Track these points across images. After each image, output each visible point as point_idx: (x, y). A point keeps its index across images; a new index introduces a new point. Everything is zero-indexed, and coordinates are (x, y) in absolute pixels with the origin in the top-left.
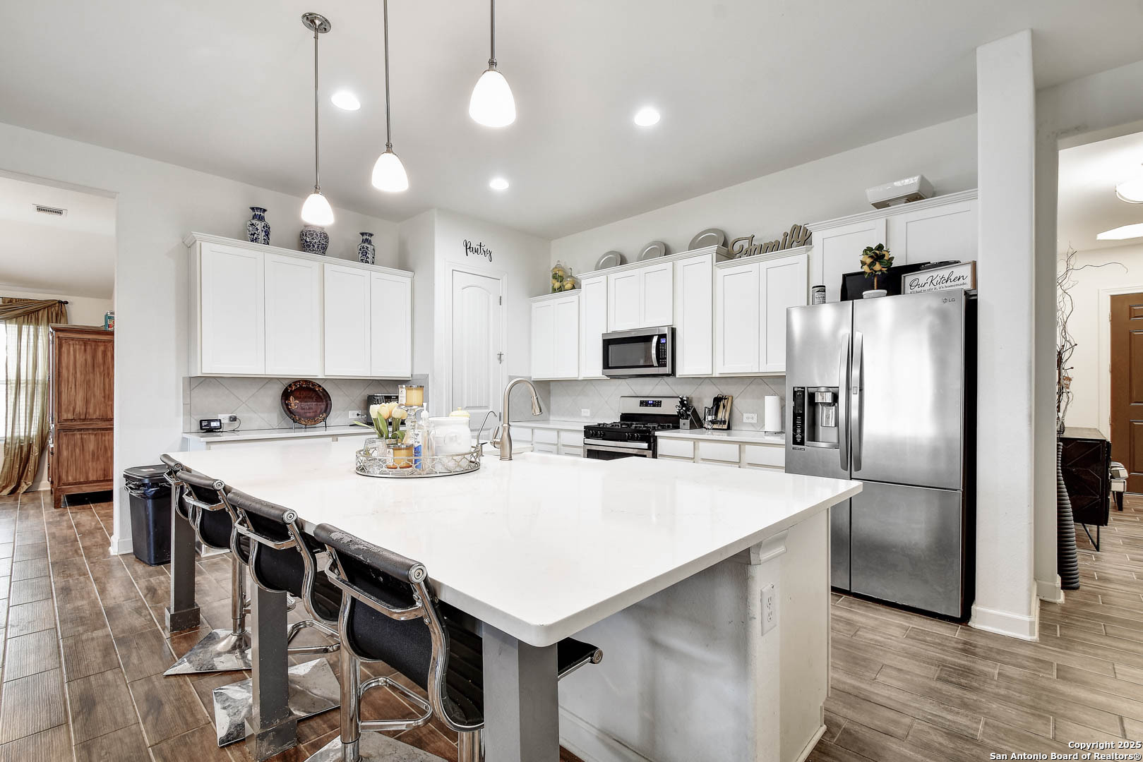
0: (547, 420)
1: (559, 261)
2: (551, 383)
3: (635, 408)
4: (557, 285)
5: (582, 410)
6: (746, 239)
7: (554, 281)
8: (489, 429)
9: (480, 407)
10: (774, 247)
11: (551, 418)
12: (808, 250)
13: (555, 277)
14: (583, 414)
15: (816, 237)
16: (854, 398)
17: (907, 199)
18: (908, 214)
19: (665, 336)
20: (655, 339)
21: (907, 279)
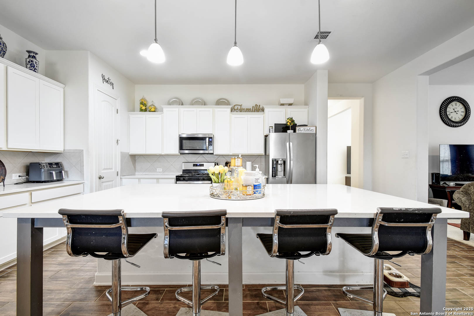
0: (134, 175)
1: (143, 96)
2: (136, 156)
3: (191, 167)
4: (144, 108)
5: (157, 169)
6: (239, 105)
7: (142, 106)
8: (112, 181)
9: (109, 169)
10: (248, 110)
11: (136, 173)
12: (263, 114)
13: (142, 103)
14: (157, 171)
15: (266, 110)
16: (292, 162)
17: (290, 105)
18: (289, 109)
19: (211, 138)
20: (207, 139)
21: (297, 128)
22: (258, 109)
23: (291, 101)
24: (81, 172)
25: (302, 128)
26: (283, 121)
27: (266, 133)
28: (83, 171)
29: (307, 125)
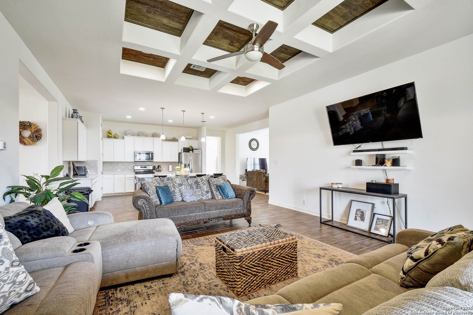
1: (110, 129)
4: (110, 136)
5: (118, 169)
10: (170, 140)
12: (178, 142)
13: (109, 133)
16: (192, 165)
17: (190, 139)
18: (190, 141)
19: (153, 154)
20: (151, 154)
21: (194, 150)
22: (175, 140)
23: (191, 137)
24: (96, 171)
25: (196, 150)
26: (187, 146)
27: (180, 152)
28: (97, 170)
29: (198, 149)
